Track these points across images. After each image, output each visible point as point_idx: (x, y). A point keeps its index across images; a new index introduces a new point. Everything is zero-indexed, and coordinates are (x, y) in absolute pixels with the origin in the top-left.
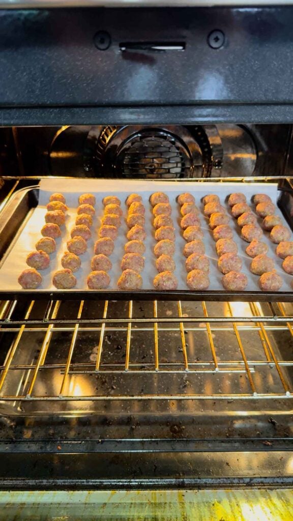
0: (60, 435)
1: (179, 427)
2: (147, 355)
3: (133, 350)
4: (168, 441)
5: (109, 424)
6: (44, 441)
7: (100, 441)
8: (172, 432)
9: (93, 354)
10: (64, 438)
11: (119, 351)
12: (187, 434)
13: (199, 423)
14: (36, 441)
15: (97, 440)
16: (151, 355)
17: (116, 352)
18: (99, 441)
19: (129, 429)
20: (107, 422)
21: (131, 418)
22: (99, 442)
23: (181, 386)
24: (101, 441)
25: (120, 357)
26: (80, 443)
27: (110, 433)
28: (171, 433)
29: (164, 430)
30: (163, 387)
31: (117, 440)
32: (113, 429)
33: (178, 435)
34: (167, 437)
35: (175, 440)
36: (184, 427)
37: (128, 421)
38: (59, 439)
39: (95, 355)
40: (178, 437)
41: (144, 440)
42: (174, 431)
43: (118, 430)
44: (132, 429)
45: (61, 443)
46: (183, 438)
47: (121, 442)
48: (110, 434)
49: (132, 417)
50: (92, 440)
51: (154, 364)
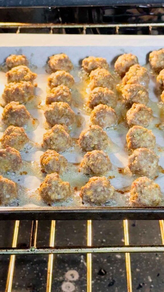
2: (143, 284)
9: (66, 281)
11: (103, 277)
17: (98, 279)
25: (105, 286)
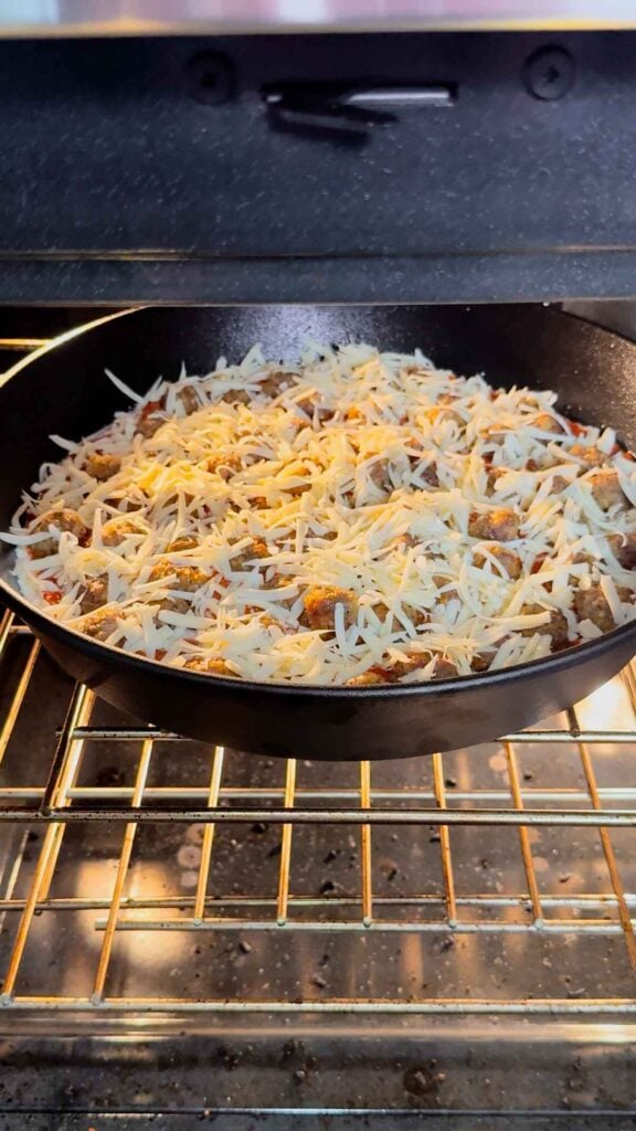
0: (96, 1094)
1: (429, 1076)
2: (338, 852)
3: (300, 834)
4: (396, 1116)
5: (230, 1065)
6: (50, 1112)
7: (207, 1112)
8: (409, 1090)
9: (188, 844)
10: (106, 1102)
11: (260, 836)
12: (451, 1097)
13: (484, 1064)
14: (27, 1111)
15: (200, 1109)
16: (351, 851)
17: (250, 841)
18: (203, 1113)
19: (288, 1081)
20: (227, 1058)
21: (293, 1045)
22: (203, 1117)
23: (436, 947)
24: (211, 1113)
25: (264, 855)
26: (151, 1120)
27: (236, 1090)
28: (407, 1094)
29: (387, 1082)
30: (384, 947)
31: (253, 1110)
32: (241, 1077)
33: (426, 1100)
34: (394, 1104)
35: (418, 1115)
36: (442, 1076)
37: (285, 1055)
38: (92, 1105)
39: (191, 849)
40: (426, 1105)
41: (331, 1111)
42: (416, 1088)
43: (255, 1082)
44: (297, 1080)
45: (97, 1118)
46: (439, 1107)
47: (264, 1116)
48: (234, 1095)
49: (296, 1043)
50: (183, 1109)
51: (358, 901)
